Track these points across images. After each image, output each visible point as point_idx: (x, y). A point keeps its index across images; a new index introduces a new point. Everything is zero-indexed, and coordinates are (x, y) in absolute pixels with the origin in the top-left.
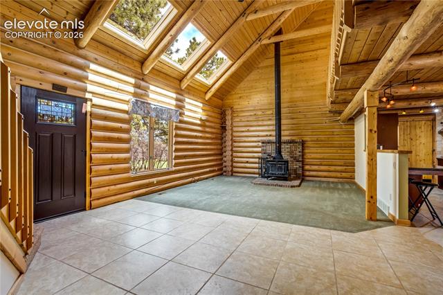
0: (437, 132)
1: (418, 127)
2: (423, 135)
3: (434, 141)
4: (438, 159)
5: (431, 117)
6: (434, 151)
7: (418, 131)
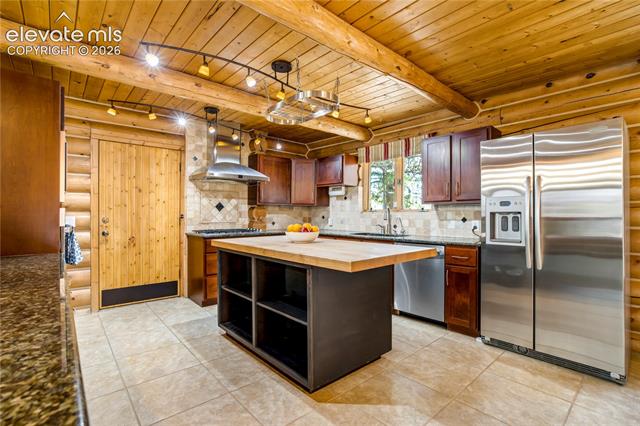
0: (187, 178)
1: (153, 162)
2: (162, 180)
3: (182, 197)
4: (188, 236)
5: (177, 143)
6: (182, 217)
7: (154, 171)
